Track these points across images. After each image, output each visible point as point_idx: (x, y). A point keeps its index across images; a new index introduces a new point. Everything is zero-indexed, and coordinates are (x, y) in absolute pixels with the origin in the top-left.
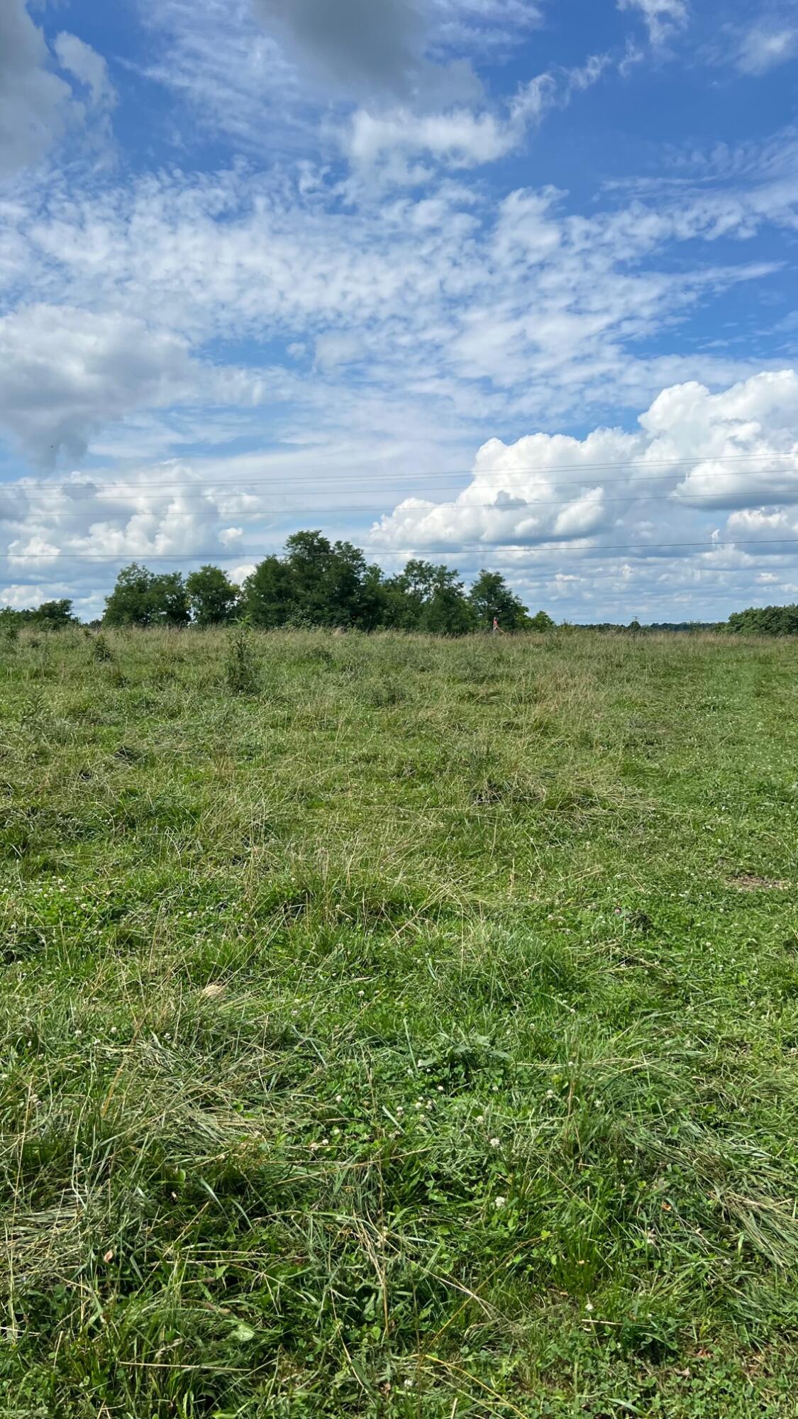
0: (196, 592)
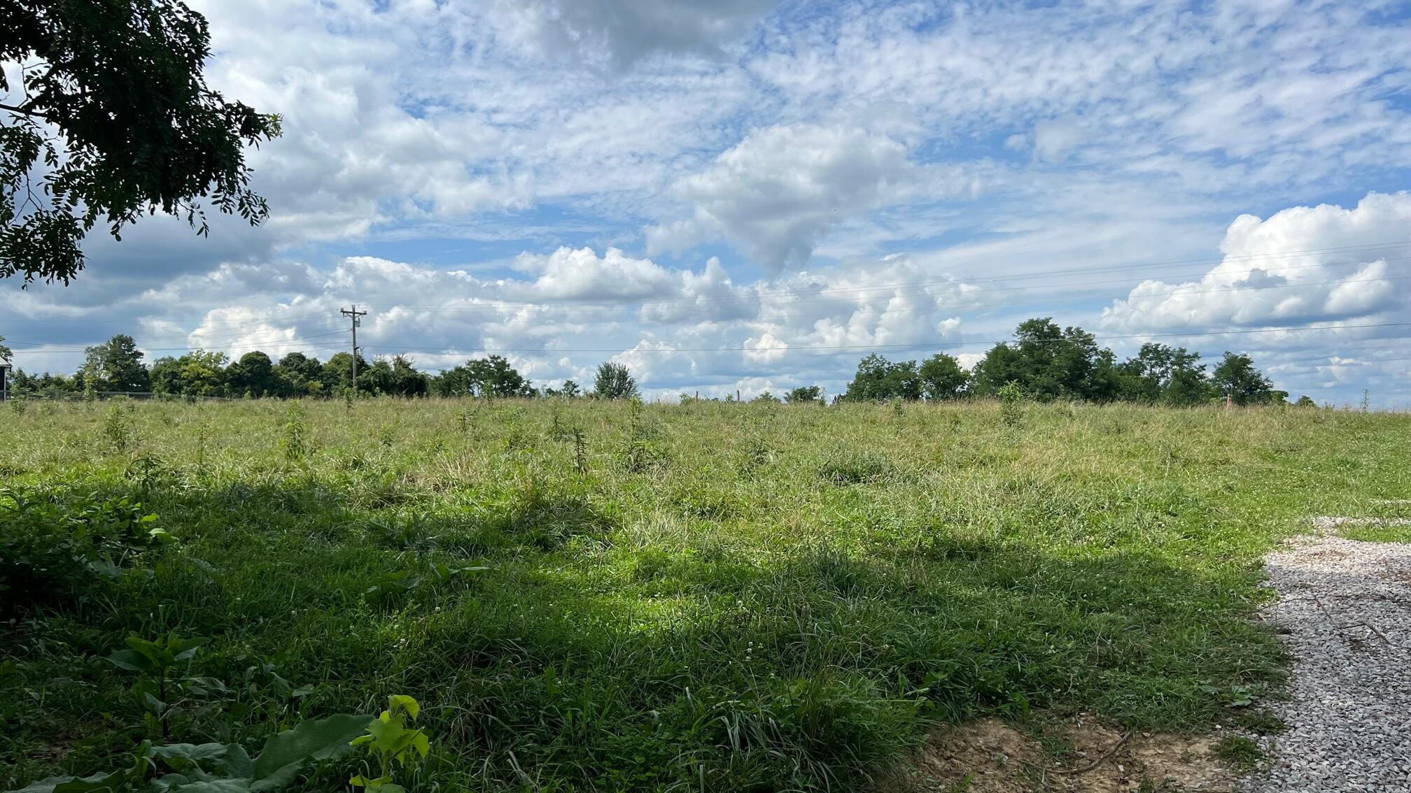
0: (928, 378)
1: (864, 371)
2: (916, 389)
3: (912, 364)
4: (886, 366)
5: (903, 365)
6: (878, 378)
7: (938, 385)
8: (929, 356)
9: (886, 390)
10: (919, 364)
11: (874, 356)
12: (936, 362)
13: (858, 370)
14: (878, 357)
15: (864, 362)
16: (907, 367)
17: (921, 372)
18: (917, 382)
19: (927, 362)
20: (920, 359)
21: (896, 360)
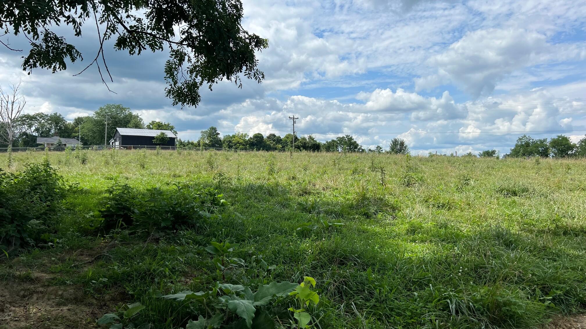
0: (554, 147)
1: (520, 143)
2: (547, 152)
3: (545, 140)
4: (531, 141)
5: (540, 141)
6: (527, 146)
7: (559, 150)
8: (555, 136)
9: (531, 152)
10: (549, 140)
11: (525, 136)
12: (558, 139)
13: (516, 142)
14: (527, 137)
15: (520, 139)
16: (542, 142)
17: (550, 144)
18: (547, 148)
19: (553, 139)
20: (549, 138)
21: (536, 138)
